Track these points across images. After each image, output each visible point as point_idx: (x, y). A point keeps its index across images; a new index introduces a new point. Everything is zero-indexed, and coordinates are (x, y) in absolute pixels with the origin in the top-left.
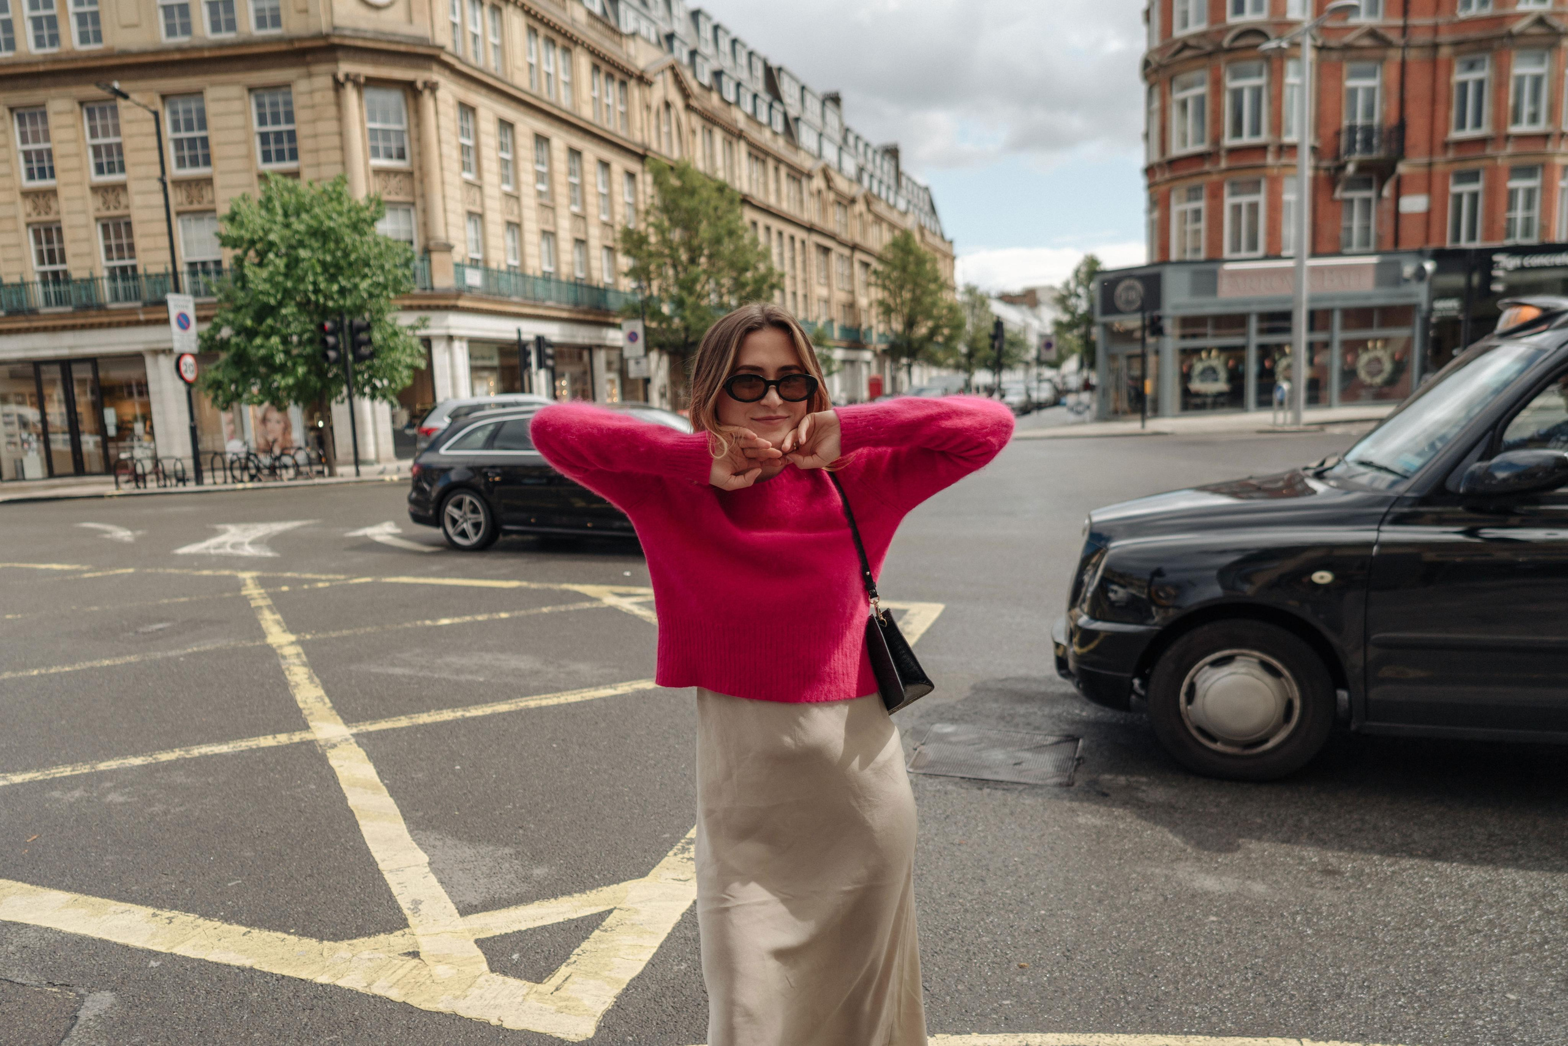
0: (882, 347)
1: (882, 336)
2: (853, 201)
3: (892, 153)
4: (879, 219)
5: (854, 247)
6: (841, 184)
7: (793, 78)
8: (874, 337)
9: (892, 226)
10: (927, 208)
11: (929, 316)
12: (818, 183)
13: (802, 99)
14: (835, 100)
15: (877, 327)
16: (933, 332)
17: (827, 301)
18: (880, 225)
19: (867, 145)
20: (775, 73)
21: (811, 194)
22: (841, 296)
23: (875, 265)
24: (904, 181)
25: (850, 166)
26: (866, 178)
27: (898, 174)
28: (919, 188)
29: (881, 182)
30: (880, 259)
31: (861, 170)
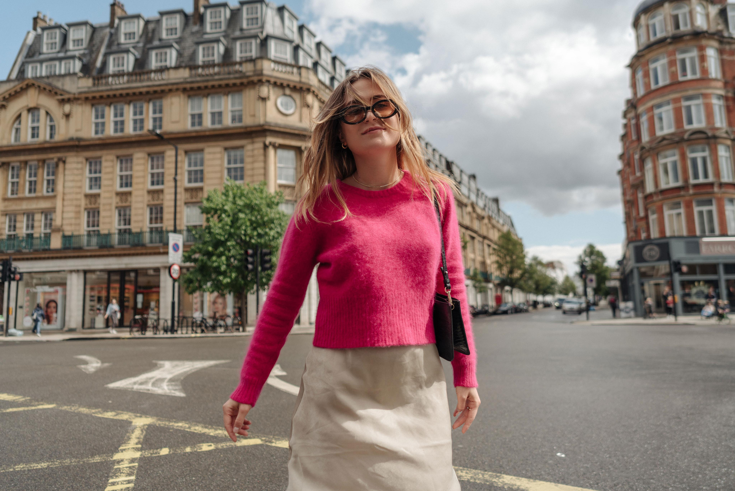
0: (497, 282)
1: (497, 277)
2: (483, 218)
3: (496, 201)
4: (494, 227)
5: (484, 238)
6: (479, 211)
7: (458, 167)
8: (493, 277)
9: (499, 230)
10: (510, 223)
11: (519, 268)
12: (469, 209)
13: (461, 175)
14: (473, 177)
15: (495, 273)
16: (522, 275)
17: (474, 260)
18: (494, 230)
19: (486, 197)
20: (450, 164)
21: (467, 213)
22: (479, 259)
23: (493, 246)
24: (500, 212)
25: (481, 203)
26: (487, 209)
27: (499, 210)
28: (506, 216)
29: (493, 212)
30: (496, 244)
31: (485, 206)
